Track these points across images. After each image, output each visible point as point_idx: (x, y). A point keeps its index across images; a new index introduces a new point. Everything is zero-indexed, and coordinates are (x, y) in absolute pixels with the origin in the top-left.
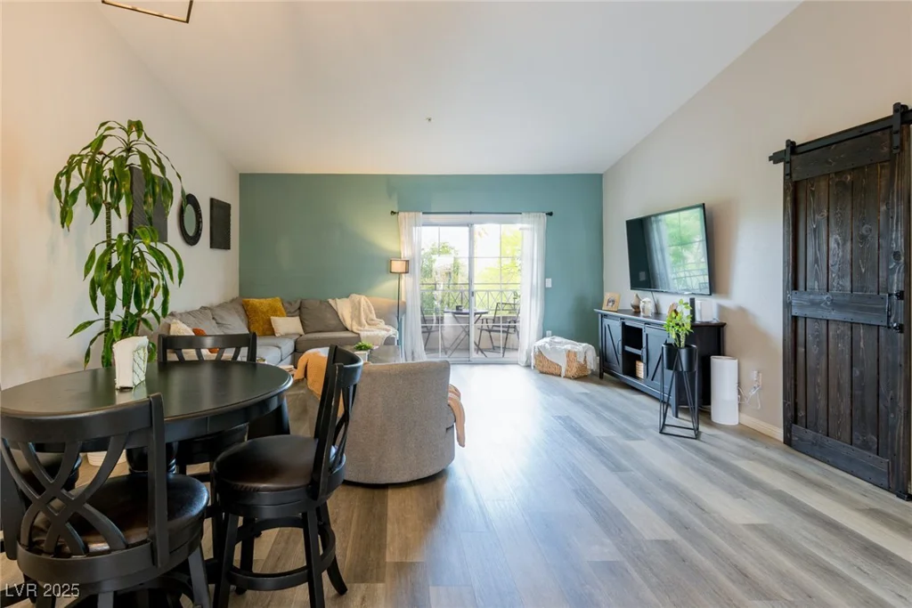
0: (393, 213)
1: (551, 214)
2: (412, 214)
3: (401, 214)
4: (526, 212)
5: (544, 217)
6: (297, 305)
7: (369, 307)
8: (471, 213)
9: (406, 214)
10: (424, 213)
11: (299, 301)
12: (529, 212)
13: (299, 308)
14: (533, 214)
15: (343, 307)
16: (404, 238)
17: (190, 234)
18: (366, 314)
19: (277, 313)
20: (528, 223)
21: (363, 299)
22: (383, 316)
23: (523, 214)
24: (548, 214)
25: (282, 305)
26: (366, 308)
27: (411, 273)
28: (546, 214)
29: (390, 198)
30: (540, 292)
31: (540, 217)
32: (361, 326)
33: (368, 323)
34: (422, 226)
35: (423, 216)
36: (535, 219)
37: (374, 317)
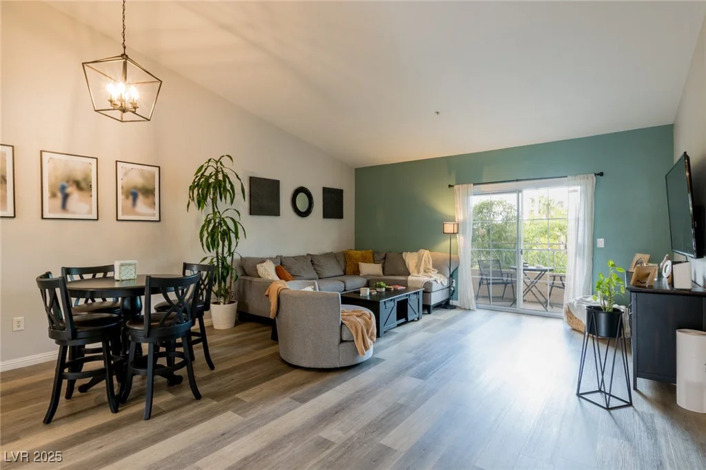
0: (450, 186)
1: (601, 174)
2: (465, 186)
3: (456, 187)
4: (571, 175)
5: (592, 179)
6: (383, 256)
7: (429, 259)
8: (517, 180)
9: (460, 186)
10: (474, 184)
11: (384, 254)
12: (575, 175)
13: (385, 258)
14: (579, 176)
15: (410, 259)
16: (458, 206)
17: (303, 211)
18: (426, 264)
19: (365, 260)
20: (574, 185)
21: (426, 253)
22: (438, 266)
23: (569, 178)
24: (598, 174)
25: (372, 256)
26: (427, 260)
27: (463, 233)
28: (595, 174)
29: (450, 173)
30: (587, 251)
31: (587, 178)
32: (419, 272)
33: (425, 271)
34: (474, 195)
35: (475, 186)
36: (582, 181)
37: (430, 267)
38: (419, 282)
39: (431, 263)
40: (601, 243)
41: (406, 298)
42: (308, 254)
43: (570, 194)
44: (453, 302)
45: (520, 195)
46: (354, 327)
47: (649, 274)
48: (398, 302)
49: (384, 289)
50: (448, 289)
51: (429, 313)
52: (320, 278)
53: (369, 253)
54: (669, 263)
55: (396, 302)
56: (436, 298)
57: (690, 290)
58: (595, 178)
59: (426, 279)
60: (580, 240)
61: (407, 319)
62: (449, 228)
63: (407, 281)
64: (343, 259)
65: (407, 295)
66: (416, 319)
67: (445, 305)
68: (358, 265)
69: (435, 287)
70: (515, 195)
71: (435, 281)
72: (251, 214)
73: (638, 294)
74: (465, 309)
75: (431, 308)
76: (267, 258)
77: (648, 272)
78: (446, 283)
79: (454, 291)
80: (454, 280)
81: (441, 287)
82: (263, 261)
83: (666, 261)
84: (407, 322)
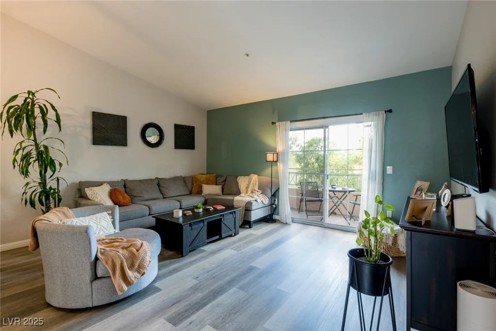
0: (273, 123)
1: (390, 111)
2: (284, 123)
3: (277, 124)
4: (366, 112)
5: (382, 115)
6: (223, 179)
7: (256, 182)
8: (324, 118)
9: (280, 123)
10: (291, 122)
11: (225, 177)
12: (369, 113)
13: (225, 181)
14: (372, 113)
15: (242, 182)
16: (278, 139)
17: (153, 142)
18: (253, 186)
19: (208, 182)
20: (368, 121)
21: (255, 177)
22: (262, 188)
23: (364, 114)
24: (388, 111)
25: (215, 179)
26: (255, 182)
27: (282, 161)
28: (385, 112)
29: (274, 114)
30: (378, 177)
31: (379, 115)
32: (247, 192)
33: (252, 192)
34: (290, 130)
35: (292, 123)
36: (374, 117)
37: (256, 188)
38: (242, 201)
39: (257, 185)
40: (389, 170)
41: (220, 217)
42: (156, 178)
43: (365, 128)
44: (275, 217)
45: (327, 129)
46: (110, 263)
47: (426, 208)
48: (208, 223)
49: (201, 210)
50: (270, 206)
51: (250, 227)
52: (164, 198)
53: (212, 177)
54: (447, 192)
55: (206, 223)
56: (255, 215)
57: (473, 232)
58: (385, 115)
59: (248, 199)
60: (373, 168)
61: (221, 236)
62: (270, 157)
63: (233, 200)
64: (191, 181)
65: (221, 215)
66: (233, 235)
67: (268, 219)
68: (202, 186)
69: (255, 206)
70: (322, 130)
71: (256, 200)
72: (94, 144)
73: (413, 232)
74: (283, 223)
75: (251, 223)
76: (105, 182)
77: (425, 206)
78: (267, 201)
79: (276, 208)
80: (276, 199)
81: (262, 205)
82: (99, 184)
83: (444, 190)
84: (221, 238)
